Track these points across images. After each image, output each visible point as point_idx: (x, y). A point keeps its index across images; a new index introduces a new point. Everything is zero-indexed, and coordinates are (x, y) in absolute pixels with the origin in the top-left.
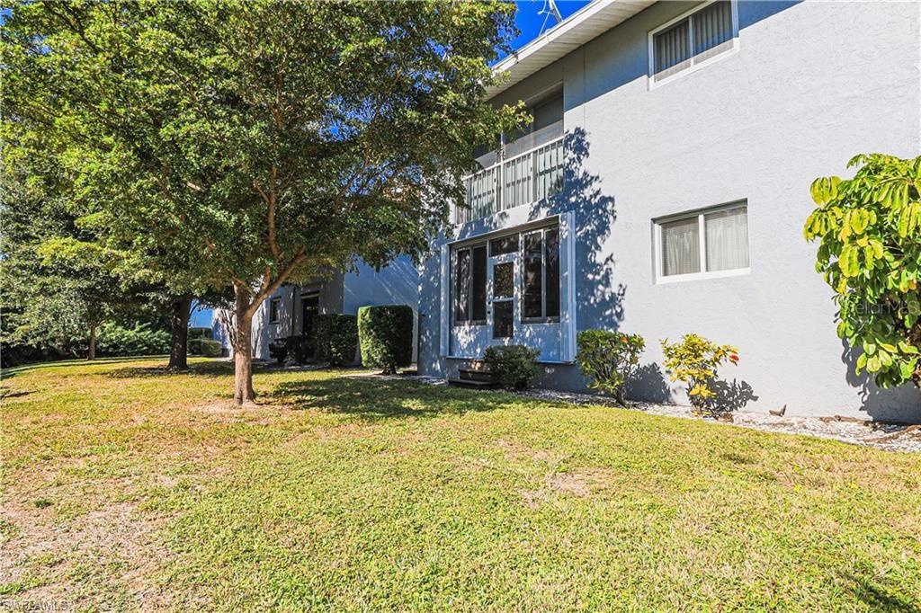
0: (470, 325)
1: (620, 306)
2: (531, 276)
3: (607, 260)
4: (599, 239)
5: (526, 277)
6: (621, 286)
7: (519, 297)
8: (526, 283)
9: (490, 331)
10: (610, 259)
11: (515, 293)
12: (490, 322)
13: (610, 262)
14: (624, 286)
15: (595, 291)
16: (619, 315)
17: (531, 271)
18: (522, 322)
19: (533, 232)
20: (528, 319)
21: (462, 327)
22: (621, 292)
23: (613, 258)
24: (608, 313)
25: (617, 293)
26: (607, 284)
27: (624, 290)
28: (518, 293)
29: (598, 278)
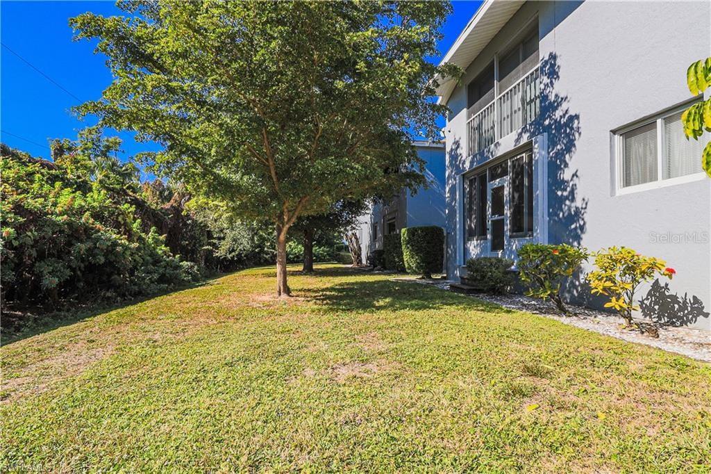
0: (477, 240)
1: (583, 219)
2: (516, 195)
3: (573, 176)
4: (567, 156)
5: (513, 197)
6: (584, 200)
7: (509, 215)
8: (513, 202)
9: (489, 244)
10: (575, 175)
11: (505, 212)
12: (489, 237)
13: (575, 177)
14: (586, 199)
15: (563, 206)
16: (582, 228)
17: (517, 192)
18: (511, 237)
19: (518, 157)
20: (514, 234)
21: (473, 242)
22: (584, 206)
23: (578, 174)
24: (573, 226)
25: (580, 207)
26: (573, 200)
27: (586, 204)
28: (508, 212)
29: (565, 194)
